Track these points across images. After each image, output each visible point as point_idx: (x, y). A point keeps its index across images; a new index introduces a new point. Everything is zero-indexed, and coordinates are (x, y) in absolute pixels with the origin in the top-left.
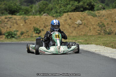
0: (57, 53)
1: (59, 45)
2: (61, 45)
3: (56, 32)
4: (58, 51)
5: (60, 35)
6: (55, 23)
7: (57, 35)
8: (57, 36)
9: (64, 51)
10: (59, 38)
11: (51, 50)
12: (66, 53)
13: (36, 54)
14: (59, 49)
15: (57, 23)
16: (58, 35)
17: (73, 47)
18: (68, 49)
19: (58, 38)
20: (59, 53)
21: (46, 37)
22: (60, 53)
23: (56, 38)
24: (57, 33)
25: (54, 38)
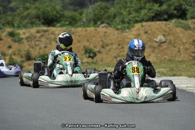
0: (133, 101)
1: (137, 85)
2: (141, 86)
3: (133, 62)
4: (135, 97)
5: (141, 68)
6: (137, 47)
7: (134, 68)
8: (136, 70)
9: (146, 97)
10: (139, 73)
11: (123, 96)
12: (149, 100)
13: (96, 102)
14: (138, 93)
15: (140, 47)
16: (137, 68)
17: (163, 90)
18: (153, 94)
19: (136, 73)
20: (136, 101)
21: (116, 72)
22: (138, 102)
23: (132, 74)
24: (135, 64)
25: (130, 73)
